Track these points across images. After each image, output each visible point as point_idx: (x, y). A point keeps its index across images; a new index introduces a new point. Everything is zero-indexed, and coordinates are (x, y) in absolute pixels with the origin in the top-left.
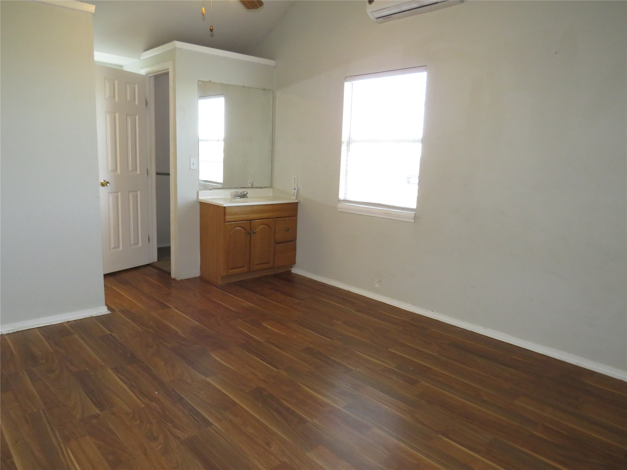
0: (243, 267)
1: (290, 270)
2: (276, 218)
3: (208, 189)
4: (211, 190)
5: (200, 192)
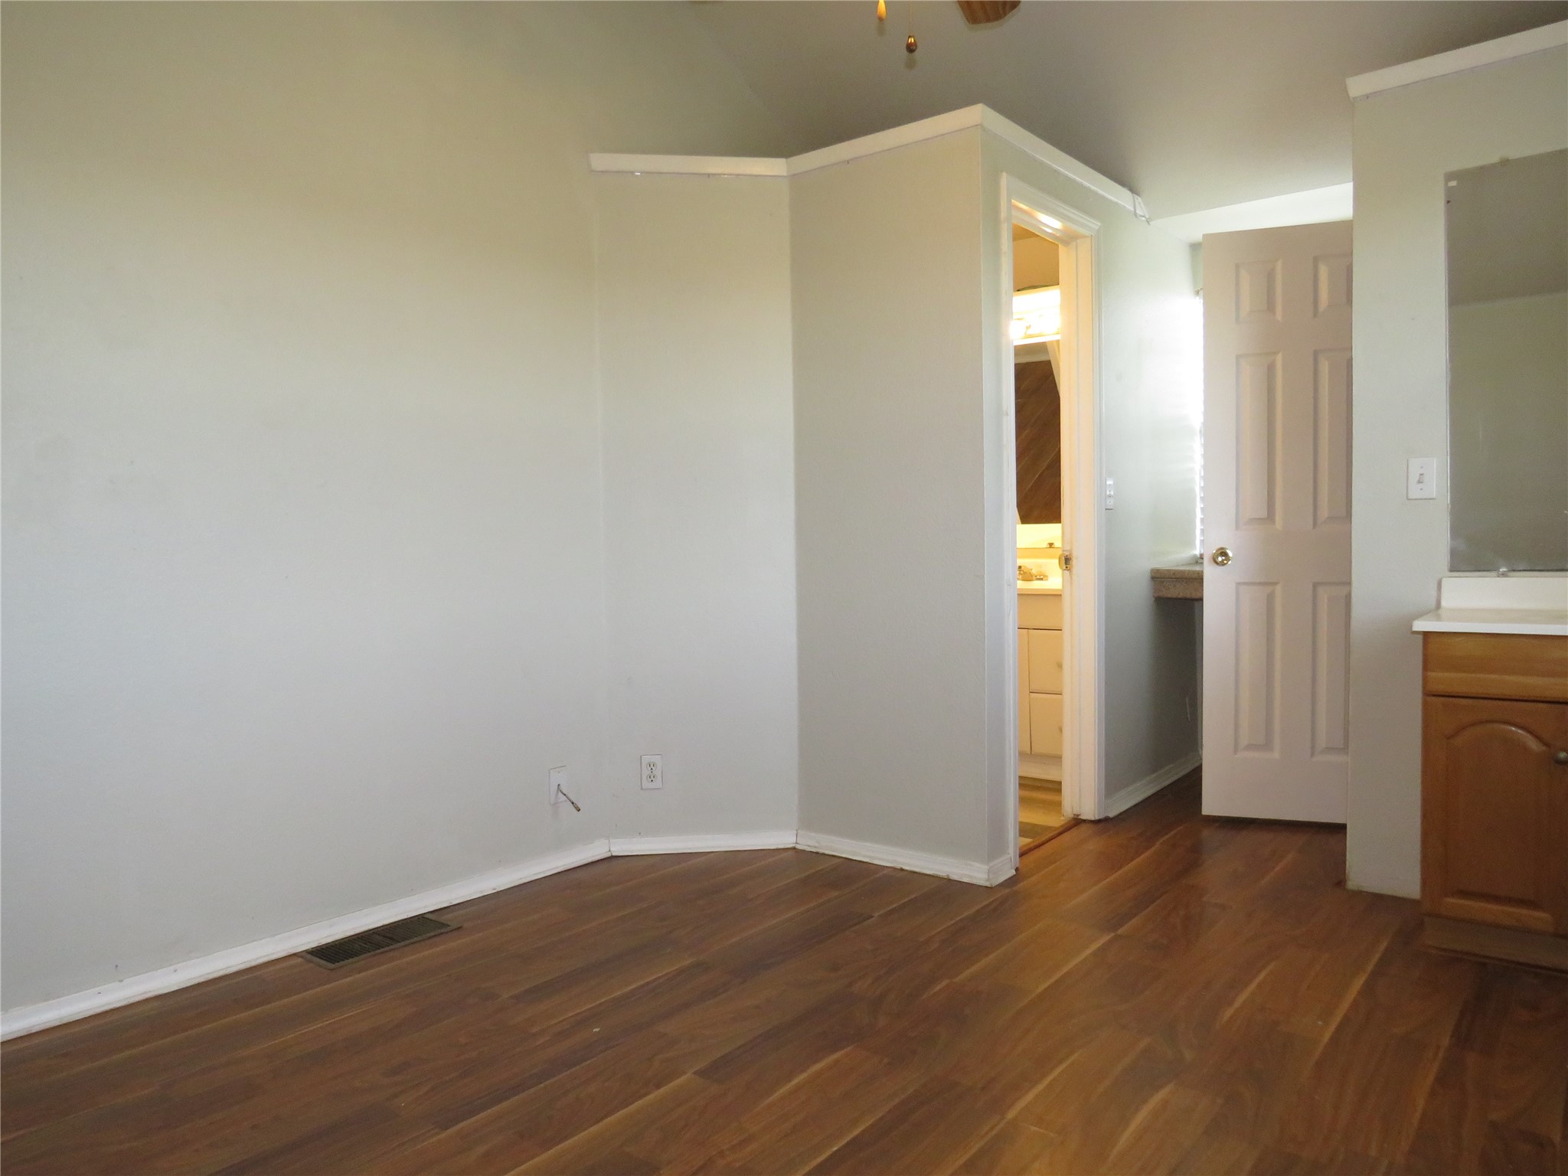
3: (1494, 574)
4: (1504, 575)
5: (1445, 582)
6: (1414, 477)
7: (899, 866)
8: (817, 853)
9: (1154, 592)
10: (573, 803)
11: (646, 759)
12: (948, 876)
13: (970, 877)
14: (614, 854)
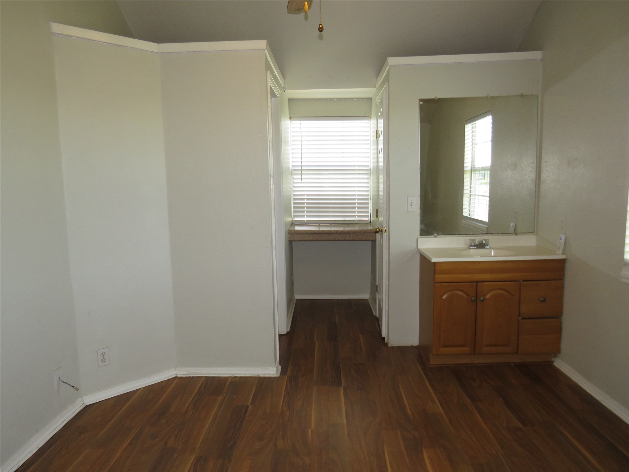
0: (464, 346)
1: (553, 360)
2: (523, 281)
3: (433, 236)
4: (436, 237)
5: (420, 240)
6: (409, 203)
7: (234, 376)
8: (189, 377)
9: (289, 239)
10: (73, 387)
11: (100, 352)
12: (258, 376)
13: (268, 374)
14: (87, 404)
